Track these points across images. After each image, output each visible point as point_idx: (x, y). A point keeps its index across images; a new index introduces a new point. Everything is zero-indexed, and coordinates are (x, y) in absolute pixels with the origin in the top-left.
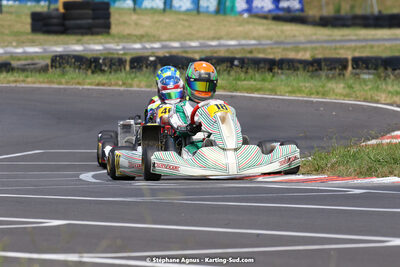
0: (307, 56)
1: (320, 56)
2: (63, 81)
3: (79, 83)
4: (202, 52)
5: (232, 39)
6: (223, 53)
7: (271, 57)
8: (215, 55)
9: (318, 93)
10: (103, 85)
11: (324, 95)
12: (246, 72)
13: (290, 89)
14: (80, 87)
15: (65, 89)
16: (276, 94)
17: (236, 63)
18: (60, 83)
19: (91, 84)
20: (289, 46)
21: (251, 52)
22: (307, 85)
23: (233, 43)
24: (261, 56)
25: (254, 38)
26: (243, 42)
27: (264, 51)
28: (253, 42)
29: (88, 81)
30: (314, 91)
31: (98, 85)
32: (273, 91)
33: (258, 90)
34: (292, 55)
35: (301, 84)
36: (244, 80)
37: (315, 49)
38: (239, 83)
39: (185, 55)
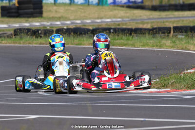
0: (149, 26)
1: (155, 26)
2: (22, 42)
3: (30, 43)
4: (93, 25)
5: (108, 18)
6: (104, 26)
7: (130, 27)
8: (100, 27)
9: (157, 46)
10: (43, 44)
11: (160, 47)
12: (118, 36)
13: (142, 44)
14: (31, 45)
15: (23, 47)
16: (135, 47)
17: (112, 31)
18: (20, 43)
19: (36, 44)
20: (139, 21)
21: (119, 25)
22: (151, 41)
23: (109, 20)
24: (124, 27)
25: (119, 18)
26: (114, 20)
27: (126, 24)
28: (119, 20)
29: (35, 42)
30: (155, 45)
31: (40, 44)
32: (133, 45)
33: (125, 45)
34: (141, 26)
35: (148, 41)
36: (118, 39)
37: (153, 22)
38: (115, 41)
39: (84, 27)
